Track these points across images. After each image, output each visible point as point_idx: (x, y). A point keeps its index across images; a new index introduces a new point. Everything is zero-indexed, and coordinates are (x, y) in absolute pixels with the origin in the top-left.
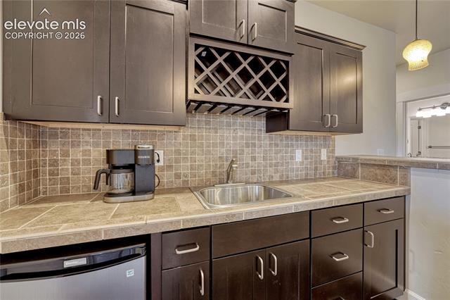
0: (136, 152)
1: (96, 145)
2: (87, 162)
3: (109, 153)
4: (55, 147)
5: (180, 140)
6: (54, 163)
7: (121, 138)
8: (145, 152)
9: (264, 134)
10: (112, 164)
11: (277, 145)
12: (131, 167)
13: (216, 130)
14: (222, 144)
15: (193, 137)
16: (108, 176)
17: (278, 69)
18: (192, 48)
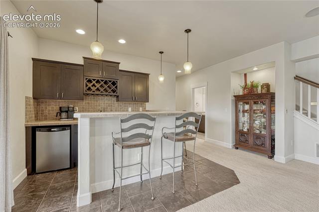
0: (68, 107)
1: (56, 105)
2: (53, 110)
3: (60, 108)
4: (43, 106)
5: (84, 104)
6: (43, 111)
7: (64, 104)
8: (71, 107)
9: (115, 102)
10: (61, 110)
11: (121, 106)
12: (67, 112)
13: (97, 101)
14: (99, 106)
15: (89, 103)
16: (60, 114)
17: (114, 84)
18: (85, 79)
